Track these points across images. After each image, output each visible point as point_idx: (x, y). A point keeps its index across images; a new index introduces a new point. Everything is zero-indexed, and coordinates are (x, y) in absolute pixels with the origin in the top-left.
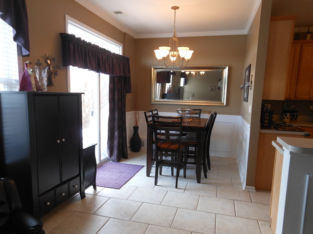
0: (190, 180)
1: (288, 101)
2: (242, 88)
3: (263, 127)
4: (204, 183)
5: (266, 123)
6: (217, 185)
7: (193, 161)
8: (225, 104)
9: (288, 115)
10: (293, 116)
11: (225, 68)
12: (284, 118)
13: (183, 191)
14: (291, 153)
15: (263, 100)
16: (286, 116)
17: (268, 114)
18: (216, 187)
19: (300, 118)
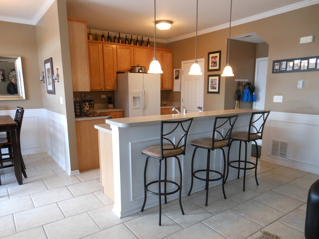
0: (8, 185)
1: (92, 92)
2: (42, 80)
3: (77, 116)
4: (27, 183)
5: (78, 112)
6: (42, 180)
7: (10, 163)
8: (24, 97)
9: (87, 104)
10: (91, 105)
11: (17, 59)
12: (85, 107)
13: (7, 198)
14: (119, 128)
15: (74, 92)
16: (86, 105)
17: (78, 104)
18: (42, 182)
19: (96, 106)
